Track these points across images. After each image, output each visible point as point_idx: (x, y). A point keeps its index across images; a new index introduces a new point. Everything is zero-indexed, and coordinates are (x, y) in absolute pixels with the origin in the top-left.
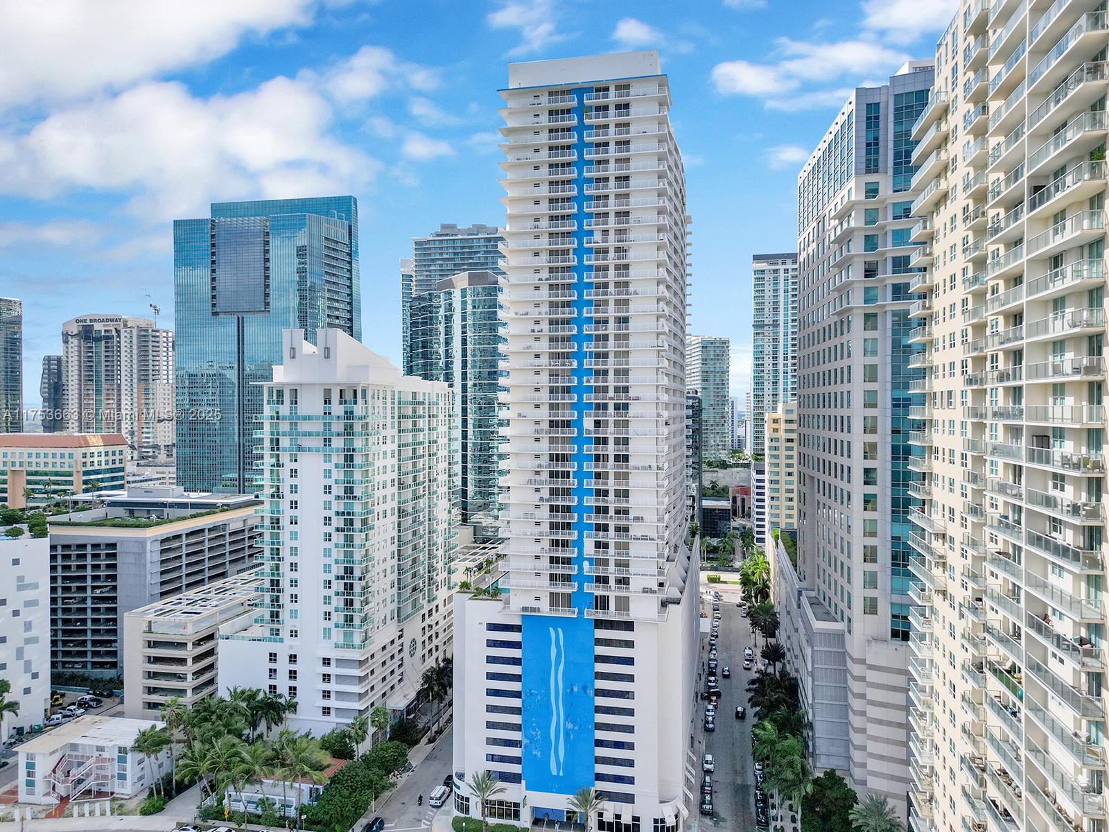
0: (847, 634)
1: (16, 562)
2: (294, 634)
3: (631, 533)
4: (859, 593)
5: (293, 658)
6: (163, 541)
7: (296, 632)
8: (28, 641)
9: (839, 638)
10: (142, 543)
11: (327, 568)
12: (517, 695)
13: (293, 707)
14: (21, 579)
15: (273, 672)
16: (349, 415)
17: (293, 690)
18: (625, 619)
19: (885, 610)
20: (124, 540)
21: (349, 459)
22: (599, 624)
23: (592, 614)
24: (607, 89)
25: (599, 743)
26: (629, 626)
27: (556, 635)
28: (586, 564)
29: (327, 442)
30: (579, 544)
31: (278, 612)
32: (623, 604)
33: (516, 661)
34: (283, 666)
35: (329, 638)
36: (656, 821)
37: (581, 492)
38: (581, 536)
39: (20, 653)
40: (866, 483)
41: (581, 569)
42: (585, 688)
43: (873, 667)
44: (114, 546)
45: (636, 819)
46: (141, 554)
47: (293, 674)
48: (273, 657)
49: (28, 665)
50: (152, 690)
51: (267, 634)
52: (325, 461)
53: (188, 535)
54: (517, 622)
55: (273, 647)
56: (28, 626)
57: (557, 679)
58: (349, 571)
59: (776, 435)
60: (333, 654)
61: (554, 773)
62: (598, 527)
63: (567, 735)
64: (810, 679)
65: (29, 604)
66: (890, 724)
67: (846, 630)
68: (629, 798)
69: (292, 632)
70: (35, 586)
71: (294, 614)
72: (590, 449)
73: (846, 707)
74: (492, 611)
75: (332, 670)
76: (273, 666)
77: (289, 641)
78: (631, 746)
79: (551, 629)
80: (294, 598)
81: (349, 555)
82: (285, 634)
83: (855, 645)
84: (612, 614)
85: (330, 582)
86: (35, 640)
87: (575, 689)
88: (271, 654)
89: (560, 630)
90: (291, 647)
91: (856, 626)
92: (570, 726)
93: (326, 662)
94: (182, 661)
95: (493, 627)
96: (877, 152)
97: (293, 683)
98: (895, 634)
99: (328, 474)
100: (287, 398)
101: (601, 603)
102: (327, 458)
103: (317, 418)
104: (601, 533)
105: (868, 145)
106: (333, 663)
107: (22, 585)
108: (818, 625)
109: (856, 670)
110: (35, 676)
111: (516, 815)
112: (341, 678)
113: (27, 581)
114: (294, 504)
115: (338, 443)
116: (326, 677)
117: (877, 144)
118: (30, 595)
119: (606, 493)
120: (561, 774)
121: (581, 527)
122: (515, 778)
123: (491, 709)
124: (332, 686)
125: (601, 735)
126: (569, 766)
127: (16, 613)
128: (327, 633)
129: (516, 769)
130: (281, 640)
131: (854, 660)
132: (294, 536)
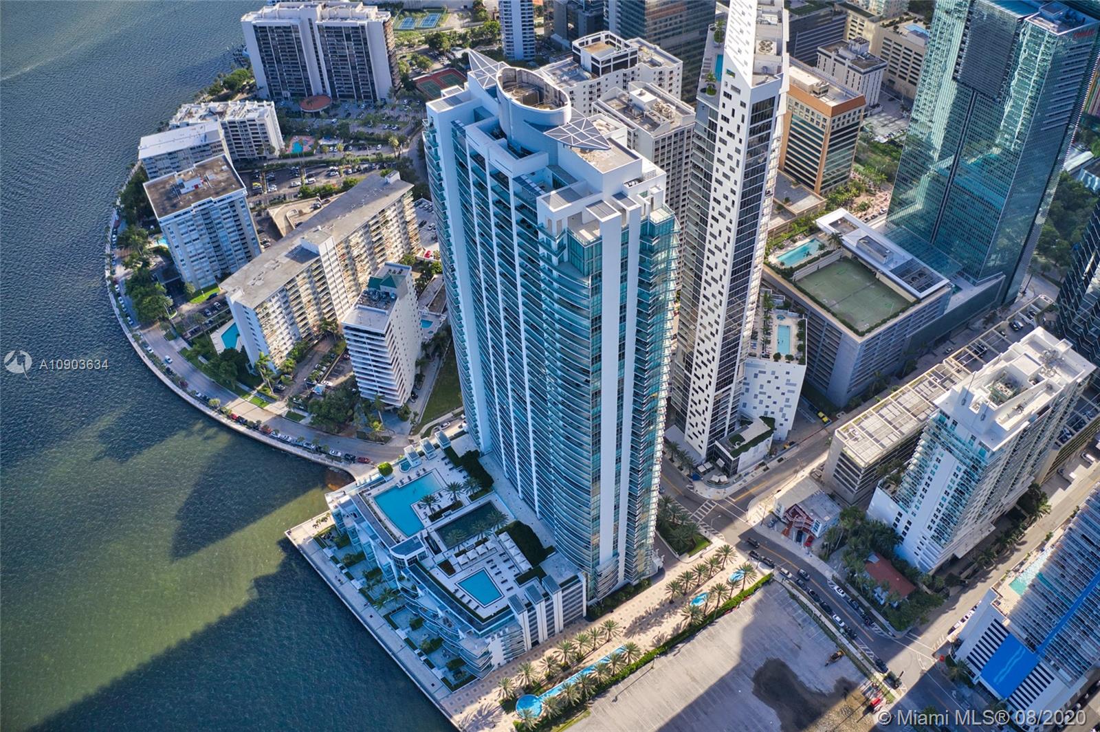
1: (788, 373)
5: (910, 523)
7: (915, 515)
8: (787, 406)
14: (788, 380)
15: (898, 520)
34: (903, 521)
35: (930, 530)
39: (781, 410)
47: (907, 528)
49: (784, 415)
56: (787, 400)
63: (1008, 677)
65: (789, 391)
69: (913, 513)
70: (795, 385)
71: (917, 508)
76: (899, 517)
77: (910, 515)
82: (909, 511)
85: (940, 511)
86: (790, 406)
88: (900, 513)
90: (910, 519)
93: (924, 537)
95: (995, 620)
97: (905, 532)
107: (789, 383)
110: (786, 420)
111: (973, 677)
113: (792, 382)
118: (791, 388)
122: (980, 669)
126: (1002, 685)
127: (783, 394)
128: (930, 527)
129: (980, 666)
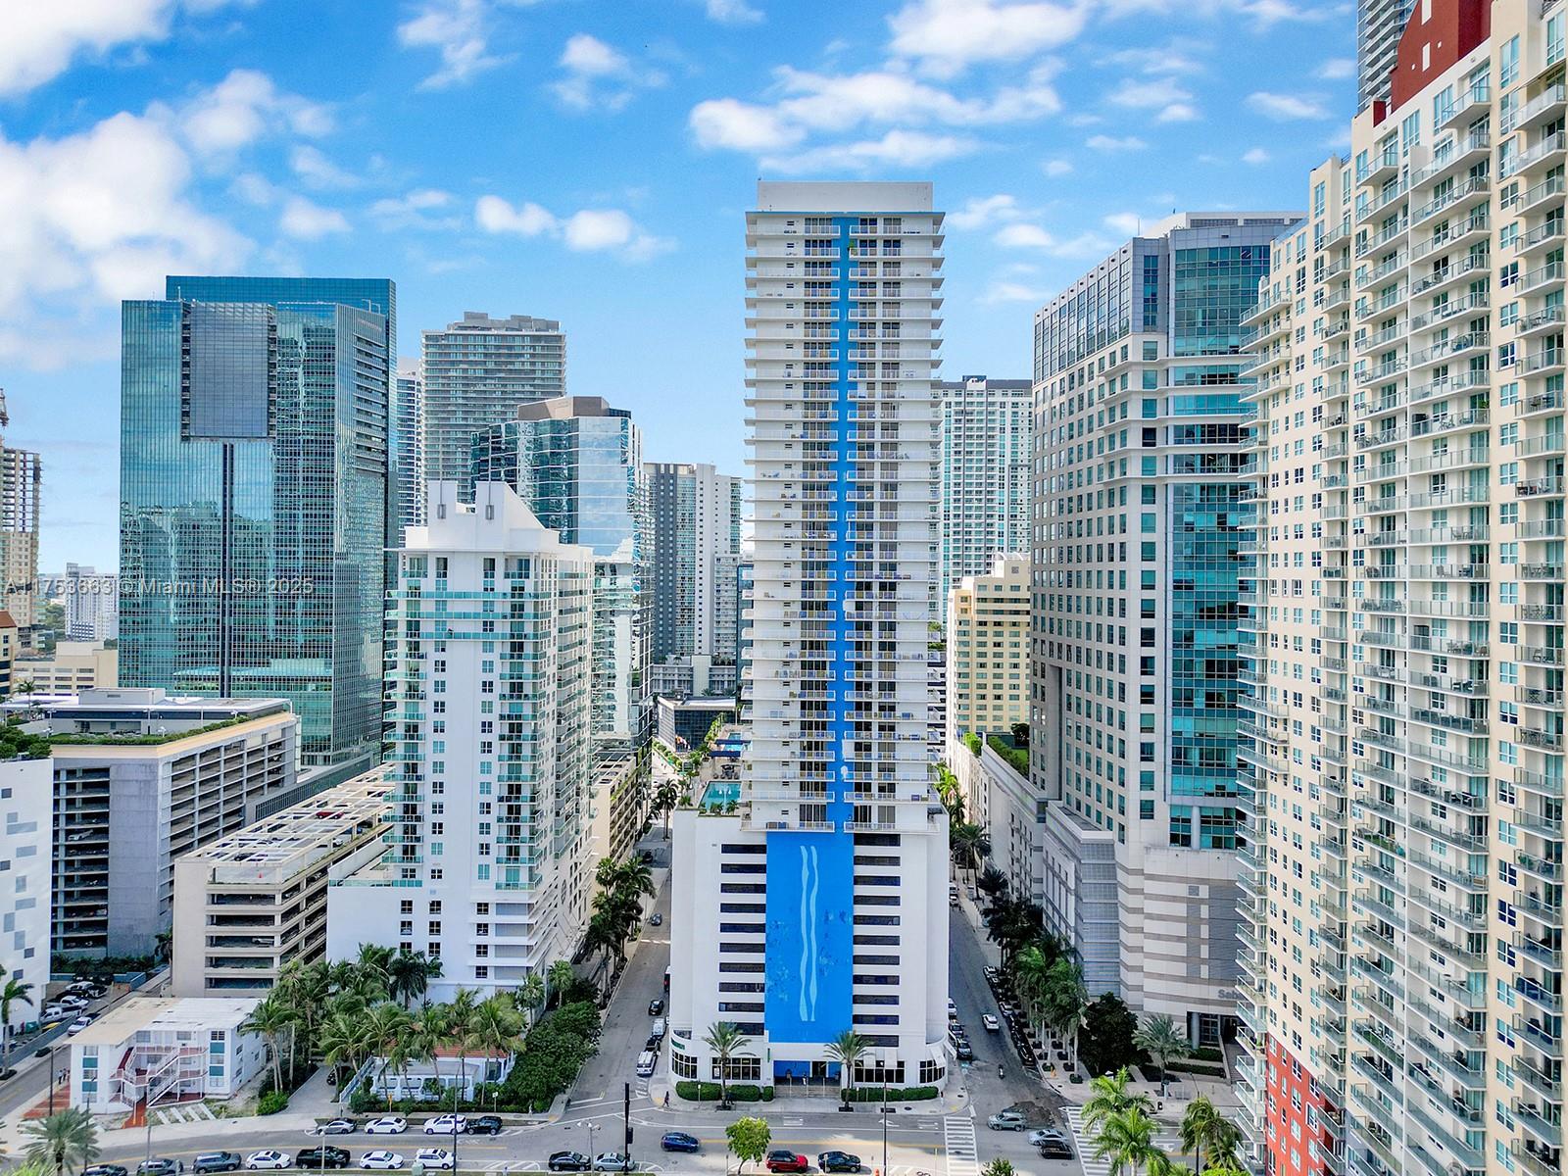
0: (1118, 845)
1: (7, 793)
2: (437, 874)
3: (897, 732)
4: (1134, 795)
5: (435, 906)
6: (174, 764)
7: (440, 871)
8: (20, 905)
9: (1107, 849)
10: (151, 766)
11: (485, 788)
12: (758, 928)
13: (435, 969)
14: (12, 817)
15: (406, 925)
16: (518, 591)
17: (435, 948)
18: (892, 832)
19: (1163, 813)
20: (121, 764)
21: (517, 648)
22: (860, 839)
23: (852, 828)
24: (874, 222)
25: (858, 979)
26: (893, 840)
27: (809, 855)
28: (844, 770)
29: (488, 626)
30: (837, 746)
31: (413, 847)
32: (888, 814)
33: (759, 889)
34: (421, 917)
35: (487, 878)
36: (923, 1064)
37: (840, 685)
38: (839, 738)
39: (8, 923)
40: (1143, 673)
41: (838, 774)
42: (842, 915)
43: (1151, 877)
44: (105, 771)
45: (901, 1064)
46: (150, 783)
47: (435, 927)
48: (407, 906)
49: (20, 937)
50: (217, 962)
51: (398, 877)
52: (485, 651)
53: (202, 755)
54: (761, 840)
55: (407, 893)
56: (21, 883)
57: (809, 907)
58: (515, 790)
59: (965, 617)
60: (492, 897)
61: (804, 1018)
62: (858, 726)
63: (820, 972)
64: (1072, 899)
65: (26, 852)
66: (1169, 938)
67: (1117, 840)
68: (892, 1041)
69: (433, 871)
70: (32, 827)
71: (437, 849)
72: (852, 636)
73: (1115, 928)
74: (731, 829)
75: (491, 918)
76: (407, 917)
77: (429, 884)
78: (895, 980)
79: (802, 848)
80: (438, 828)
81: (515, 771)
82: (423, 874)
83: (1128, 855)
84: (874, 827)
85: (489, 806)
86: (29, 903)
87: (831, 918)
88: (403, 903)
89: (813, 848)
90: (433, 892)
91: (1132, 833)
92: (825, 961)
93: (483, 908)
94: (268, 920)
95: (728, 849)
96: (1155, 309)
97: (435, 939)
98: (1174, 839)
99: (488, 666)
100: (432, 569)
101: (862, 814)
102: (488, 647)
103: (476, 595)
104: (863, 733)
105: (1146, 300)
106: (492, 909)
107: (14, 826)
108: (1086, 835)
109: (1132, 882)
110: (29, 953)
111: (756, 1075)
112: (501, 928)
113: (20, 821)
114: (440, 707)
115: (502, 627)
116: (482, 928)
117: (1154, 301)
118: (22, 839)
119: (868, 686)
120: (813, 1020)
121: (839, 727)
122: (755, 1029)
123: (726, 947)
124: (491, 939)
125: (861, 970)
126: (822, 1008)
128: (484, 872)
129: (757, 1018)
130: (419, 884)
131: (1127, 871)
132: (439, 747)
